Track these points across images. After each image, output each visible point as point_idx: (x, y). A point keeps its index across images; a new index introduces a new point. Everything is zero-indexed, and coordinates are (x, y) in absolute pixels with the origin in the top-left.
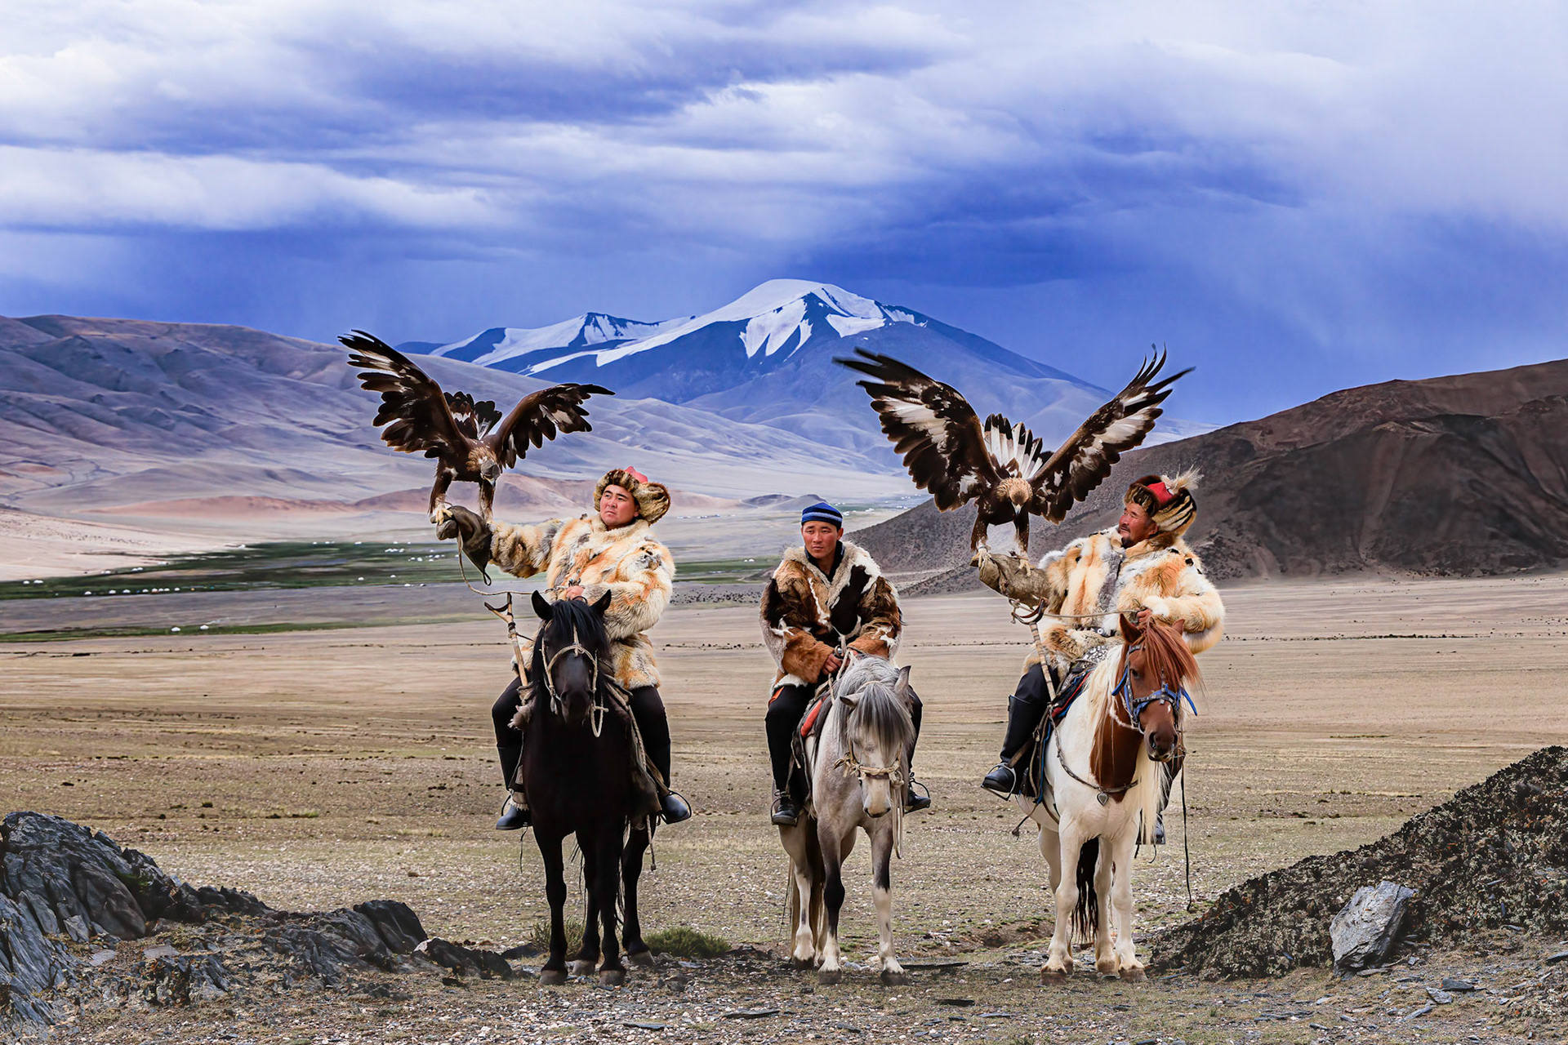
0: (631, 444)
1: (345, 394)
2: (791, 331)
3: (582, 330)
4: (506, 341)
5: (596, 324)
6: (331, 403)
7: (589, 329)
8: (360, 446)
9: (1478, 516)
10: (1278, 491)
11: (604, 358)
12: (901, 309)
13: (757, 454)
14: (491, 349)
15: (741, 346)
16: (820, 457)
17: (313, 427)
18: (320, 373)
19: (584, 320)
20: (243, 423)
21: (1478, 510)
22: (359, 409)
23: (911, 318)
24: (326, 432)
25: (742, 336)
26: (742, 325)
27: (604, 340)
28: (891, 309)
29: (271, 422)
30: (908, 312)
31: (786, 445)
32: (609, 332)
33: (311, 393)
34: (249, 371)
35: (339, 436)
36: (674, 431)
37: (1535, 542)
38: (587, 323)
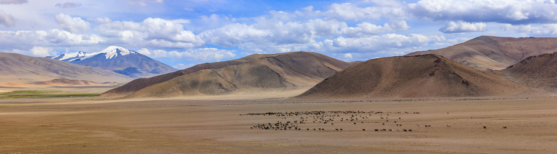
0: (85, 73)
1: (35, 65)
2: (114, 55)
3: (78, 54)
4: (65, 56)
5: (81, 53)
6: (32, 67)
7: (79, 54)
8: (37, 74)
9: (217, 85)
10: (184, 81)
11: (82, 59)
12: (133, 51)
13: (107, 75)
14: (62, 58)
15: (105, 57)
16: (118, 76)
17: (28, 71)
18: (30, 61)
19: (78, 53)
20: (15, 70)
21: (217, 84)
22: (37, 68)
23: (134, 53)
24: (31, 71)
25: (106, 55)
26: (106, 54)
27: (82, 56)
28: (131, 51)
29: (21, 70)
30: (134, 52)
31: (112, 74)
32: (83, 55)
33: (28, 65)
34: (17, 61)
35: (33, 72)
36: (93, 71)
37: (225, 89)
38: (79, 53)
